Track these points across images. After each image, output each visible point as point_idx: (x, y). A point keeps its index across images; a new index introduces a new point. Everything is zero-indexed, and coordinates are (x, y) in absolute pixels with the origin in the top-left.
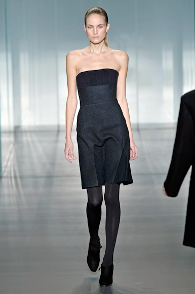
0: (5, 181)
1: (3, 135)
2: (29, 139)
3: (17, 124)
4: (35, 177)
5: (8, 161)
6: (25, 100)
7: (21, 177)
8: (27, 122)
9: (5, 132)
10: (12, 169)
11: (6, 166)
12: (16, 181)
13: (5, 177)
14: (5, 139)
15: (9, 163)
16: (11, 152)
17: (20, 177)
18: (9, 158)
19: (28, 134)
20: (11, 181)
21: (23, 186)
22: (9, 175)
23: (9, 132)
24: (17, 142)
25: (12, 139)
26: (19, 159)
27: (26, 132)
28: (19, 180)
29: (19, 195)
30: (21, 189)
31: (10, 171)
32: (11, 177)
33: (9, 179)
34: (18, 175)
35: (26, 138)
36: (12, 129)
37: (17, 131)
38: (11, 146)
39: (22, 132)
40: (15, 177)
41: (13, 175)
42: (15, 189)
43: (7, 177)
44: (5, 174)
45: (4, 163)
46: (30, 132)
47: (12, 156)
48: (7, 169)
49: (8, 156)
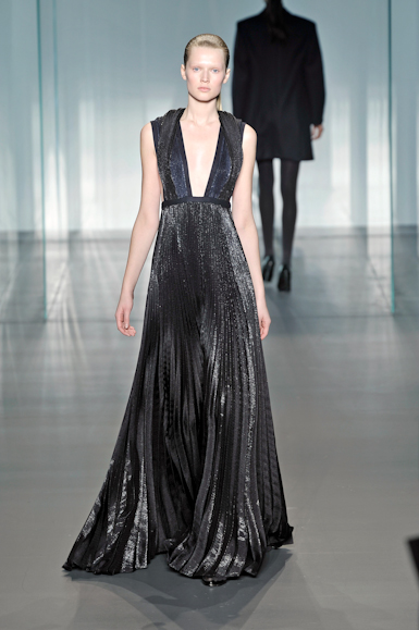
0: (51, 328)
1: (48, 246)
2: (95, 254)
3: (73, 228)
4: (104, 321)
5: (57, 293)
6: (88, 186)
7: (81, 321)
8: (92, 223)
9: (53, 242)
10: (65, 306)
11: (54, 302)
12: (71, 328)
13: (52, 321)
14: (55, 255)
15: (60, 297)
16: (63, 277)
17: (78, 321)
18: (59, 288)
19: (93, 245)
20: (63, 327)
21: (84, 336)
22: (59, 318)
23: (60, 242)
24: (74, 259)
25: (65, 253)
26: (77, 289)
27: (89, 241)
28: (76, 326)
29: (76, 352)
30: (80, 343)
31: (62, 310)
32: (62, 321)
33: (60, 325)
34: (74, 316)
35: (89, 253)
36: (65, 236)
37: (73, 239)
38: (64, 266)
39: (82, 241)
40: (70, 321)
41: (65, 317)
42: (69, 341)
43: (56, 321)
44: (52, 314)
45: (50, 297)
46: (96, 241)
47: (65, 283)
48: (56, 307)
49: (57, 284)
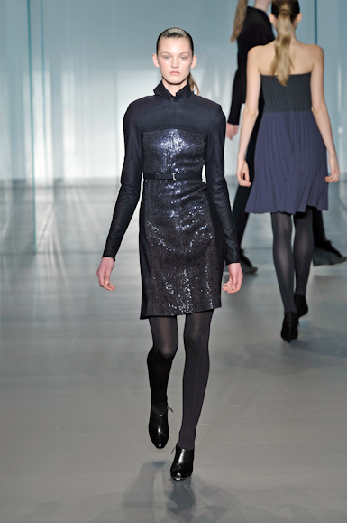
0: (40, 259)
1: (37, 192)
2: (76, 198)
3: (57, 176)
4: (83, 252)
5: (45, 230)
6: (69, 142)
7: (65, 253)
8: (72, 173)
9: (41, 188)
10: (51, 241)
11: (42, 237)
12: (57, 259)
13: (40, 253)
14: (42, 199)
15: (47, 233)
16: (49, 217)
17: (62, 253)
18: (46, 226)
19: (74, 191)
20: (49, 258)
21: (67, 265)
22: (46, 250)
23: (47, 188)
24: (58, 202)
25: (51, 197)
26: (61, 228)
27: (70, 187)
28: (60, 257)
29: (60, 278)
30: (64, 271)
31: (49, 248)
32: (49, 253)
33: (47, 256)
34: (59, 249)
35: (70, 197)
36: (51, 183)
37: (58, 186)
38: (50, 207)
39: (65, 187)
40: (55, 253)
41: (52, 249)
42: (55, 270)
43: (44, 253)
44: (40, 248)
45: (39, 233)
46: (77, 187)
47: (51, 222)
48: (44, 242)
49: (44, 223)
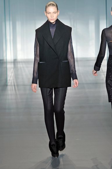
0: (9, 88)
1: (8, 64)
2: (21, 66)
3: (15, 58)
4: (24, 85)
5: (10, 77)
6: (19, 46)
8: (20, 57)
9: (9, 62)
10: (13, 81)
11: (10, 80)
13: (9, 86)
14: (10, 66)
15: (11, 78)
16: (12, 73)
17: (17, 86)
18: (11, 76)
19: (21, 63)
21: (18, 90)
22: (11, 84)
23: (11, 62)
24: (15, 67)
25: (12, 66)
26: (16, 76)
27: (20, 62)
28: (16, 87)
29: (16, 94)
31: (12, 82)
33: (11, 87)
34: (15, 84)
35: (19, 66)
36: (13, 61)
37: (15, 62)
38: (12, 69)
39: (17, 62)
41: (13, 84)
42: (14, 91)
43: (10, 85)
44: (9, 84)
45: (8, 78)
46: (22, 62)
47: (13, 74)
48: (10, 81)
49: (10, 75)
